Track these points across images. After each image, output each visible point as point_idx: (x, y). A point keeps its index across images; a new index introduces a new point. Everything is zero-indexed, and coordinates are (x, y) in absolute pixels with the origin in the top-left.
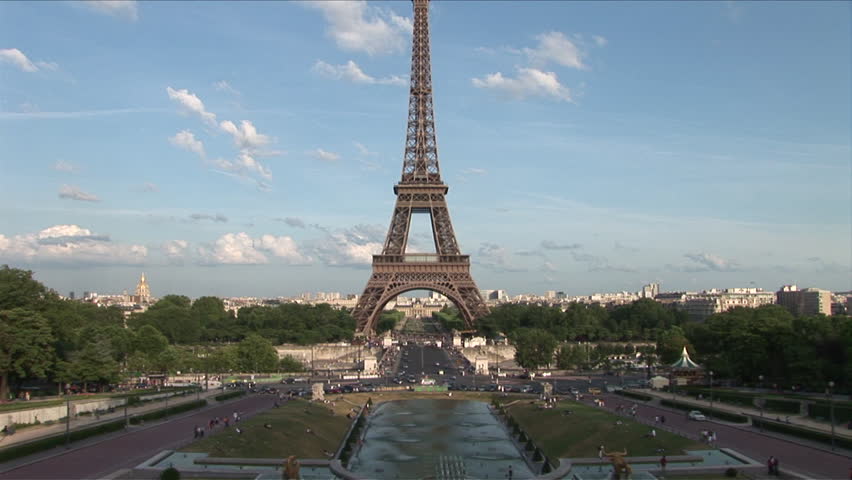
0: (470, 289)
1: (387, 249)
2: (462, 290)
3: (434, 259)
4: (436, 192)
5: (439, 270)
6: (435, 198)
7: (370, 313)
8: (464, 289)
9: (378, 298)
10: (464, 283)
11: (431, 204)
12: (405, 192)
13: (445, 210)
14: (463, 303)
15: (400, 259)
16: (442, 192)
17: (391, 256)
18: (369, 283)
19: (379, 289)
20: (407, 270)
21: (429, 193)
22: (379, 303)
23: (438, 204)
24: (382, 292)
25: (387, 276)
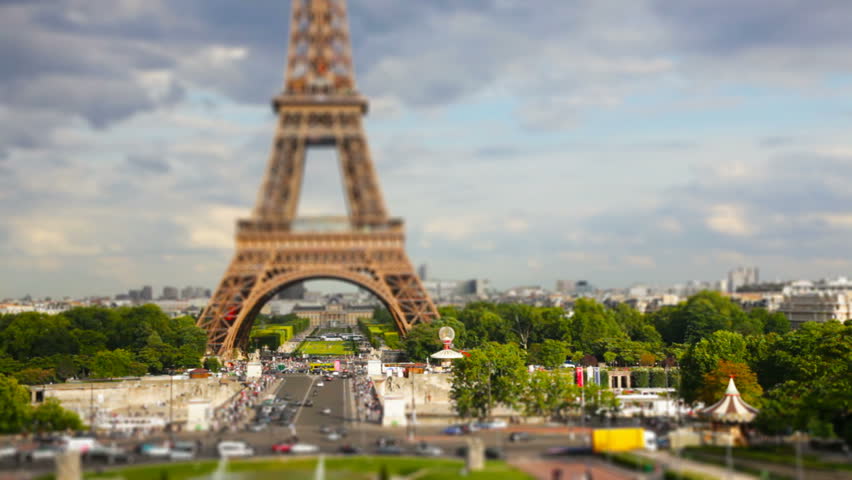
0: (405, 278)
1: (263, 210)
2: (392, 280)
3: (343, 228)
4: (347, 111)
5: (352, 245)
6: (345, 120)
7: (231, 322)
8: (394, 278)
9: (246, 294)
10: (393, 268)
11: (338, 131)
12: (293, 110)
13: (360, 141)
14: (394, 302)
15: (284, 226)
16: (356, 110)
17: (269, 223)
18: (231, 269)
19: (247, 279)
20: (297, 245)
21: (335, 111)
22: (247, 305)
23: (350, 131)
24: (252, 285)
25: (261, 257)
